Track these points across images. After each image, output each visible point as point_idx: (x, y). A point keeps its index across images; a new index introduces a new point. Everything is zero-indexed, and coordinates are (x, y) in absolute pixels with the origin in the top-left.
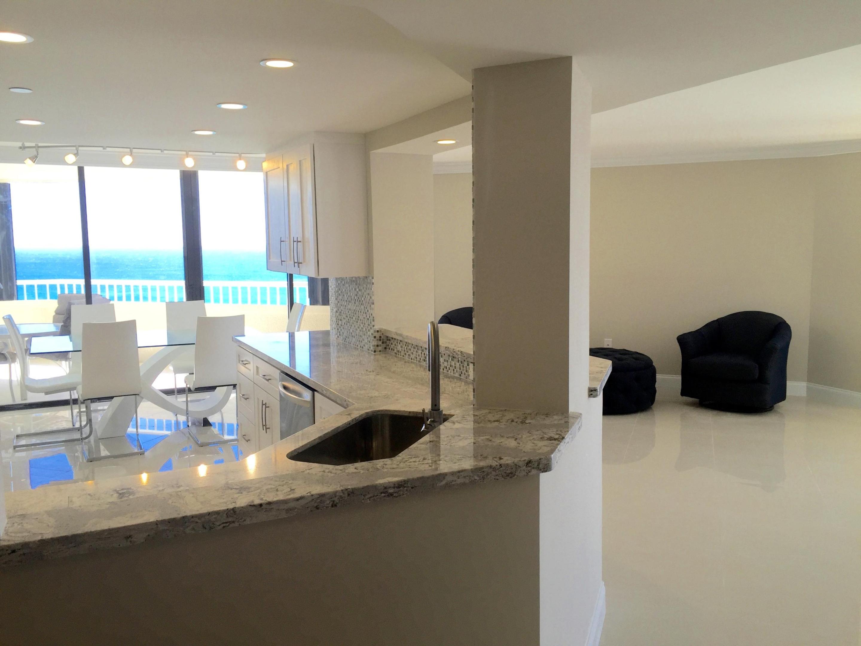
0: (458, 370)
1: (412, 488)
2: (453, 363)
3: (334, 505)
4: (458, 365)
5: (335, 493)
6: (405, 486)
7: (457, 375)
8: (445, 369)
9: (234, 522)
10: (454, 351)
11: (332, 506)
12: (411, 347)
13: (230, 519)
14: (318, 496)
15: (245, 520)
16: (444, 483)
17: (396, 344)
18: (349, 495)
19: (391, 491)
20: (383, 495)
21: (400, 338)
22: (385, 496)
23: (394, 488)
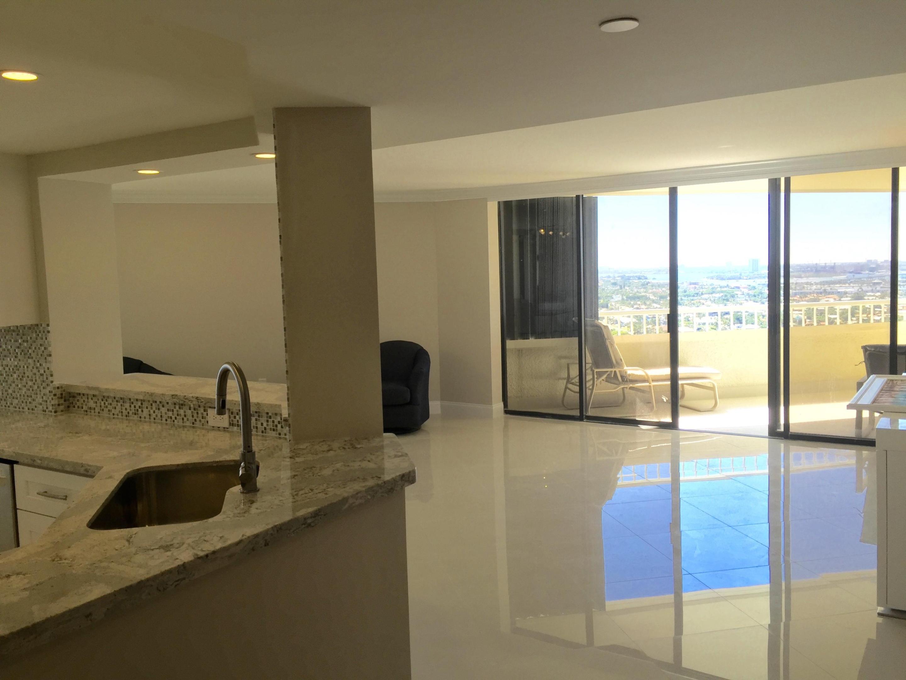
0: (190, 418)
1: (325, 515)
2: (182, 412)
3: (266, 544)
4: (189, 413)
5: (266, 532)
6: (319, 514)
7: (188, 424)
8: (169, 420)
9: (184, 579)
10: (186, 398)
11: (265, 545)
12: (113, 401)
13: (181, 576)
14: (254, 537)
15: (194, 575)
16: (347, 506)
17: (86, 400)
18: (278, 531)
19: (309, 521)
20: (304, 526)
21: (92, 392)
22: (305, 527)
23: (311, 518)
